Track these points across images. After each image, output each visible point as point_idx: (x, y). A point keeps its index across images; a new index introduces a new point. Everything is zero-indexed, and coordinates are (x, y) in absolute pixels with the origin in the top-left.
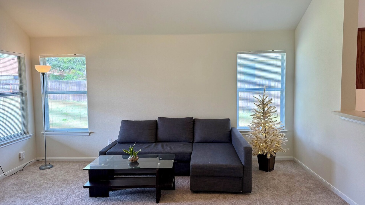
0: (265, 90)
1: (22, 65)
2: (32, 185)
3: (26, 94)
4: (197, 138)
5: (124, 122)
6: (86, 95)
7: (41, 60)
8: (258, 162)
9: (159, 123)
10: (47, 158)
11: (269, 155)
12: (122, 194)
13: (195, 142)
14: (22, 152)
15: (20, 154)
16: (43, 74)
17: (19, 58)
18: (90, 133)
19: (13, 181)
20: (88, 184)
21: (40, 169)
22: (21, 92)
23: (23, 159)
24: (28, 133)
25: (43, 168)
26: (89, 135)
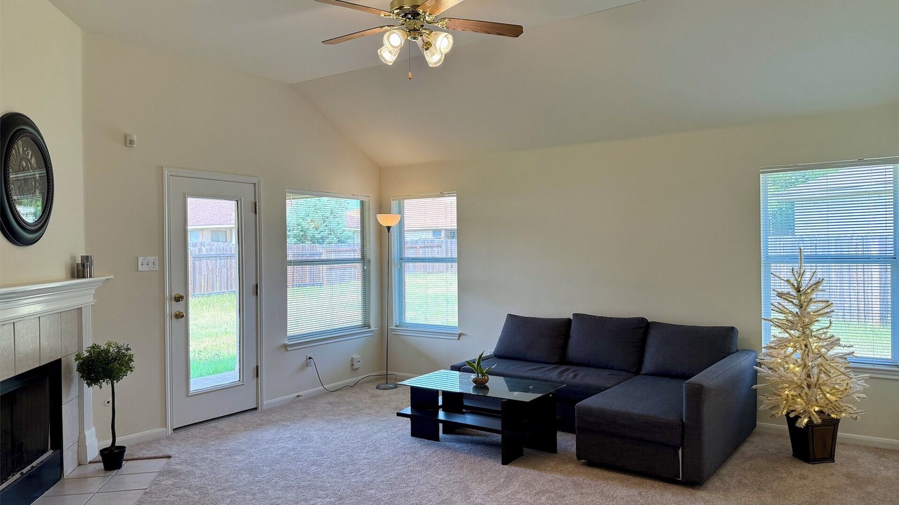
0: (803, 260)
1: (366, 214)
2: (351, 407)
3: (369, 261)
4: (648, 365)
5: (511, 317)
6: (455, 265)
7: (394, 204)
8: (790, 440)
9: (573, 325)
10: (389, 373)
11: (806, 420)
12: (460, 441)
13: (643, 372)
14: (356, 356)
15: (352, 359)
16: (389, 228)
17: (362, 203)
18: (460, 335)
19: (331, 398)
20: (408, 411)
21: (377, 388)
22: (364, 259)
23: (357, 369)
24: (369, 327)
25: (382, 387)
26: (458, 339)
